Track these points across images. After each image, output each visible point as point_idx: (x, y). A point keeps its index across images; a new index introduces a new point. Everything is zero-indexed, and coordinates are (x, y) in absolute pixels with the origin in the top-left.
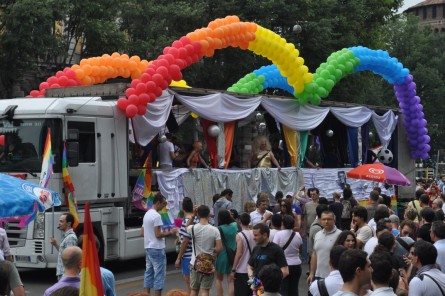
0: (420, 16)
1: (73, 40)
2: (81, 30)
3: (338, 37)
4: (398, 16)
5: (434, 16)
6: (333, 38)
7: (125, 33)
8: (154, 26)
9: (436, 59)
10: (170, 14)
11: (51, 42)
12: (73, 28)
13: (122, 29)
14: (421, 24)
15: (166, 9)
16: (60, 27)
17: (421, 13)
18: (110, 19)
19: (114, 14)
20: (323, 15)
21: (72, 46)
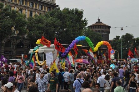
0: (91, 28)
1: (16, 31)
2: (18, 29)
3: (73, 32)
4: (86, 28)
5: (94, 28)
6: (72, 32)
7: (27, 30)
8: (34, 28)
9: (94, 37)
10: (37, 26)
11: (11, 31)
12: (16, 28)
13: (27, 29)
14: (91, 30)
15: (36, 25)
16: (13, 28)
17: (91, 27)
18: (24, 27)
19: (25, 26)
20: (70, 27)
21: (15, 32)
